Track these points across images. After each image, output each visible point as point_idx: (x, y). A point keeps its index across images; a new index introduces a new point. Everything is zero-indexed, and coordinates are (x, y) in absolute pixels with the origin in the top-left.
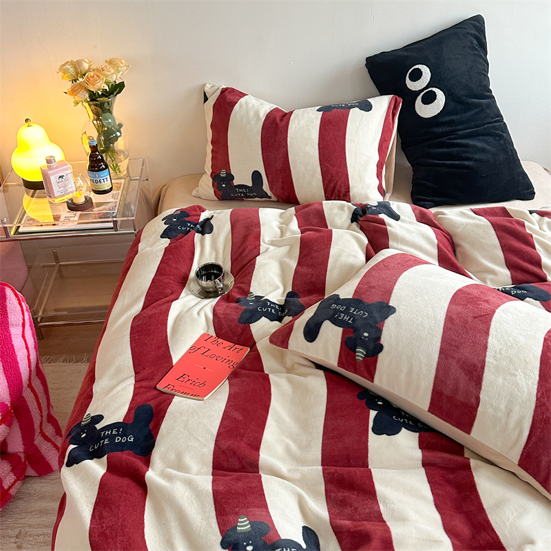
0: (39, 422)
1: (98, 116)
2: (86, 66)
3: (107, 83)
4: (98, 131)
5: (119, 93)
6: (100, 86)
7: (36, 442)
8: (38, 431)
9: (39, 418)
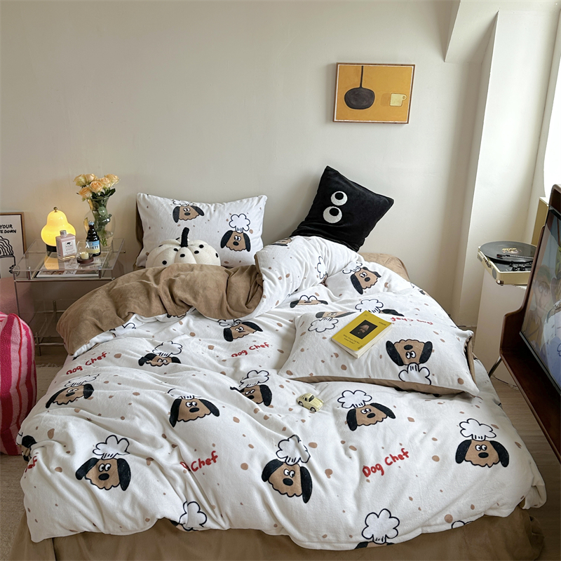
1: (96, 209)
2: (92, 178)
3: (104, 189)
4: (96, 218)
5: (111, 195)
6: (100, 189)
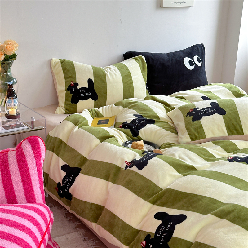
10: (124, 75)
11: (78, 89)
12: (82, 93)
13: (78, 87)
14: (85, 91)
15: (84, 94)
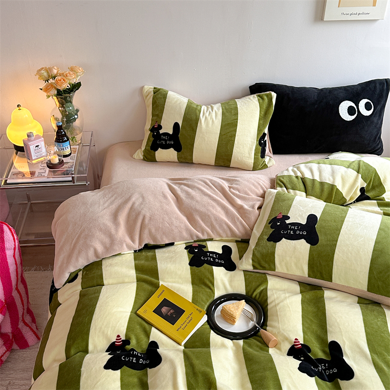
0: (22, 313)
1: (62, 105)
2: (55, 71)
3: (70, 84)
4: (62, 115)
5: (77, 89)
6: (65, 86)
7: (20, 326)
8: (21, 319)
9: (22, 310)
10: (227, 123)
11: (161, 133)
12: (163, 140)
13: (161, 132)
14: (167, 138)
15: (166, 142)
